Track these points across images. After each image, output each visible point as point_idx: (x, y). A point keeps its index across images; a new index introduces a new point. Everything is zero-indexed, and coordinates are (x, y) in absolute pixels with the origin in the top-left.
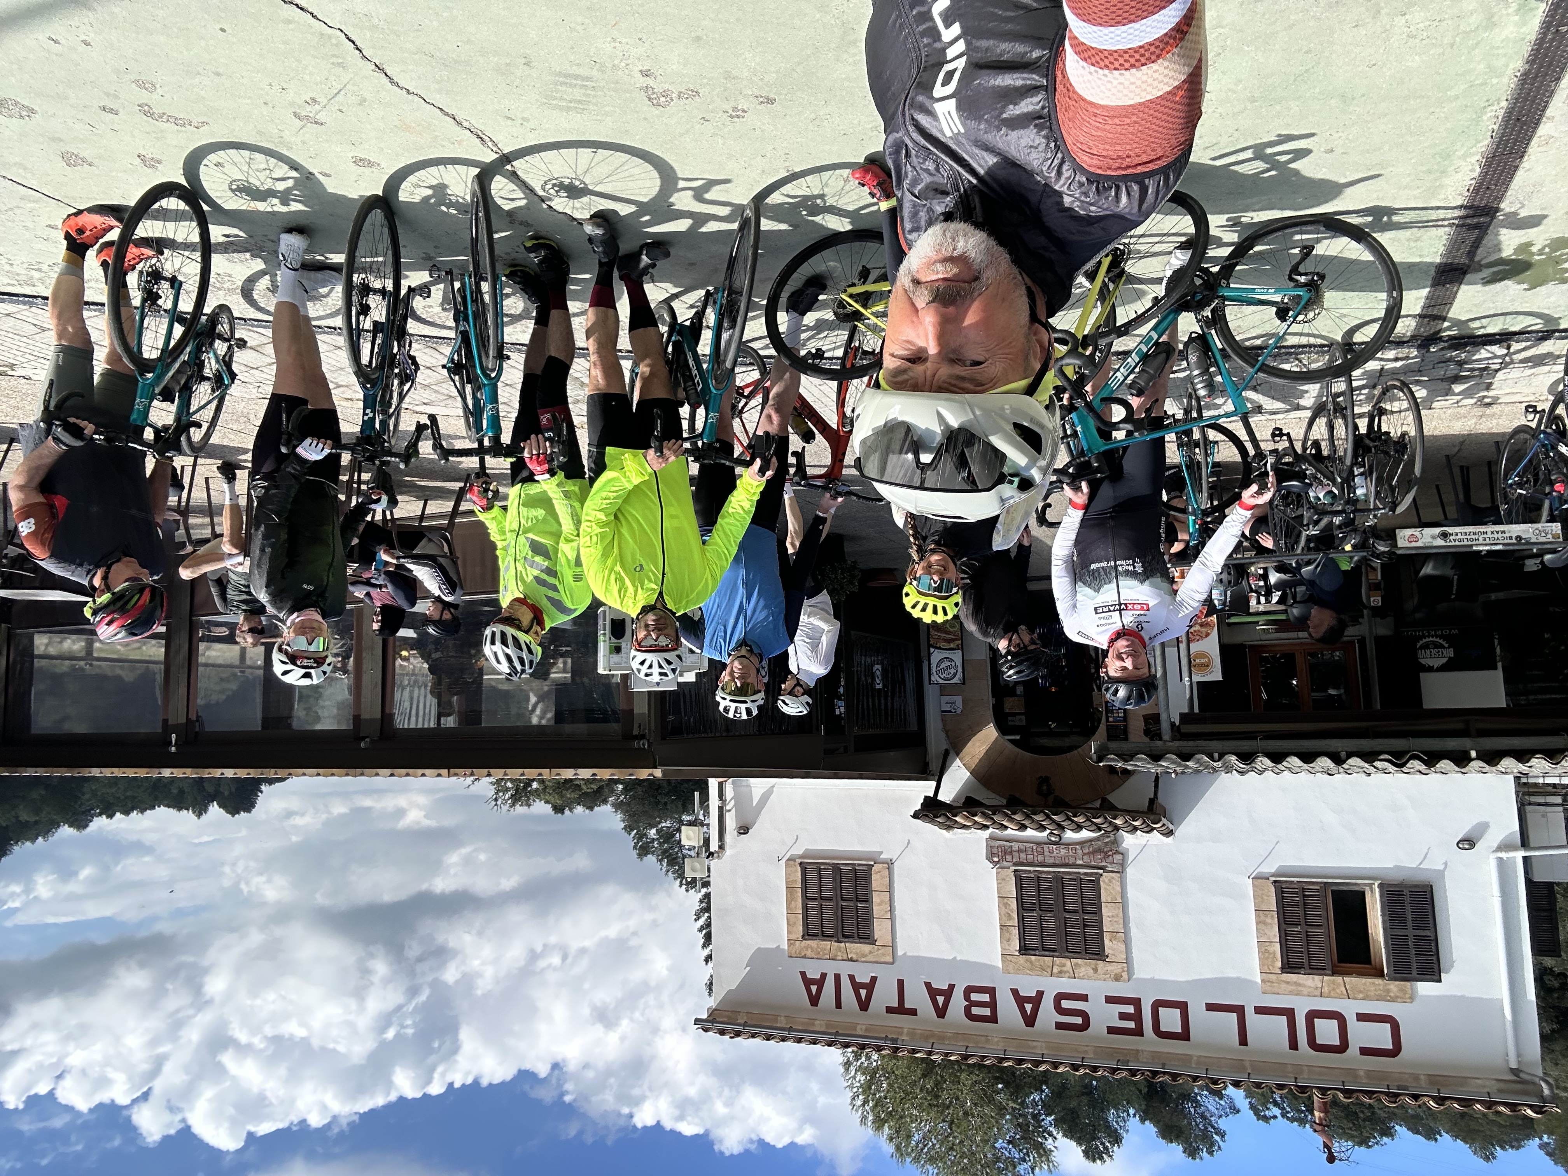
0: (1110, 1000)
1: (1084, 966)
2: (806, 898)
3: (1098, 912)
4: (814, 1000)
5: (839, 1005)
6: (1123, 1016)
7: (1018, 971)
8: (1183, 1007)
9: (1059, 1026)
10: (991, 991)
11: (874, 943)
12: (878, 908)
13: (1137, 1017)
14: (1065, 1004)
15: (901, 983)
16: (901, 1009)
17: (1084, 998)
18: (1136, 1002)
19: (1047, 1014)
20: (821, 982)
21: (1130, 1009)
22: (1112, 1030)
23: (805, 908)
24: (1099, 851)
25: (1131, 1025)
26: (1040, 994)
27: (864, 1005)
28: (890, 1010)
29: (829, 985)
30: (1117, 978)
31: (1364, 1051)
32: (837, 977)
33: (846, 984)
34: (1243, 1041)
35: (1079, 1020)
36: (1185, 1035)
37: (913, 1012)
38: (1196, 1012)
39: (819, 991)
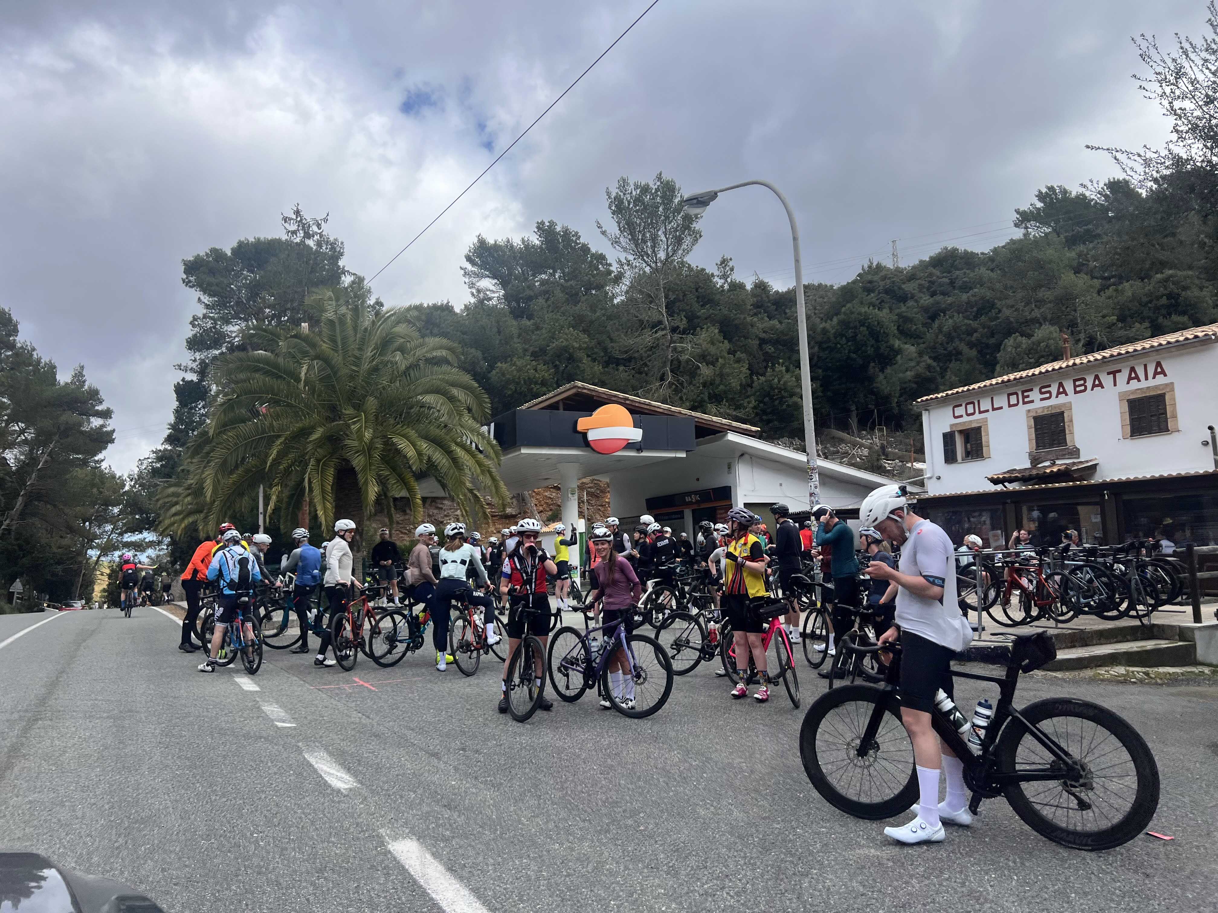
0: (1032, 401)
1: (1040, 413)
2: (1166, 413)
3: (1036, 435)
4: (1159, 364)
5: (1145, 366)
6: (1028, 396)
7: (1064, 404)
8: (1010, 406)
9: (1049, 386)
10: (1076, 392)
11: (1128, 401)
12: (1127, 416)
13: (1024, 397)
14: (1048, 395)
15: (1115, 385)
16: (1114, 373)
17: (1042, 400)
18: (1024, 403)
19: (1054, 389)
20: (1156, 373)
21: (1026, 400)
22: (1031, 390)
23: (1165, 409)
24: (1036, 460)
25: (1026, 394)
26: (1057, 397)
27: (1133, 369)
28: (1120, 371)
29: (1151, 373)
30: (1029, 411)
31: (961, 405)
32: (1146, 378)
33: (1142, 376)
34: (992, 399)
35: (1043, 390)
36: (1009, 395)
37: (1109, 373)
38: (1005, 404)
39: (1156, 369)
